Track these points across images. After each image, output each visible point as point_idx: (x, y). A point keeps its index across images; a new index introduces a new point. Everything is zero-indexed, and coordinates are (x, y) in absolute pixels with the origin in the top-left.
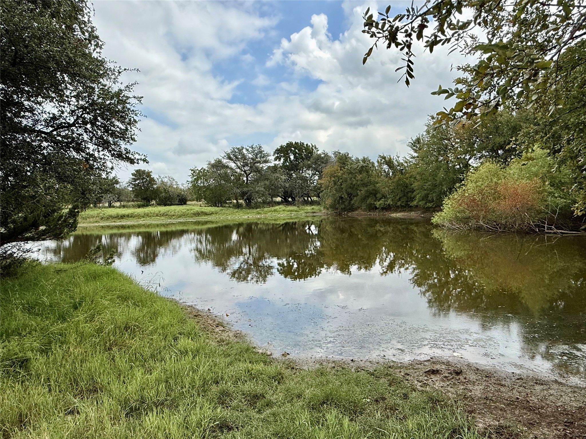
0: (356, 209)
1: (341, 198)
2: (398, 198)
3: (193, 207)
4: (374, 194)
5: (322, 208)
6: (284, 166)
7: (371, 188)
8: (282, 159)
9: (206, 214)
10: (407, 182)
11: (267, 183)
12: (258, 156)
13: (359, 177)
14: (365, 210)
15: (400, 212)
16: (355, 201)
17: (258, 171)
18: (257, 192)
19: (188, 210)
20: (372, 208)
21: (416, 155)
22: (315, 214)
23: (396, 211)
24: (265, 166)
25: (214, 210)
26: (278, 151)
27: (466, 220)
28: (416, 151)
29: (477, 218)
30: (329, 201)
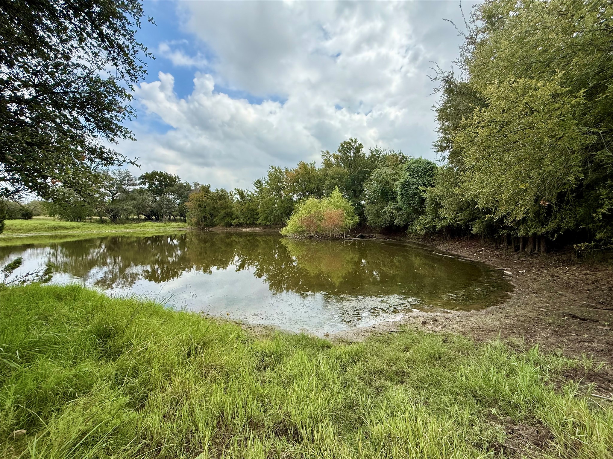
0: (216, 226)
1: (204, 217)
2: (247, 218)
3: (47, 222)
4: (229, 215)
5: (187, 225)
6: (149, 190)
7: (228, 210)
8: (147, 184)
9: (65, 228)
10: (254, 207)
11: (135, 202)
12: (126, 179)
13: (219, 202)
14: (223, 226)
15: (249, 227)
16: (216, 220)
17: (125, 191)
18: (125, 210)
19: (40, 224)
20: (230, 225)
21: (258, 190)
22: (181, 229)
23: (245, 227)
24: (132, 188)
25: (75, 225)
26: (143, 177)
27: (302, 232)
28: (257, 188)
29: (309, 231)
30: (194, 220)
